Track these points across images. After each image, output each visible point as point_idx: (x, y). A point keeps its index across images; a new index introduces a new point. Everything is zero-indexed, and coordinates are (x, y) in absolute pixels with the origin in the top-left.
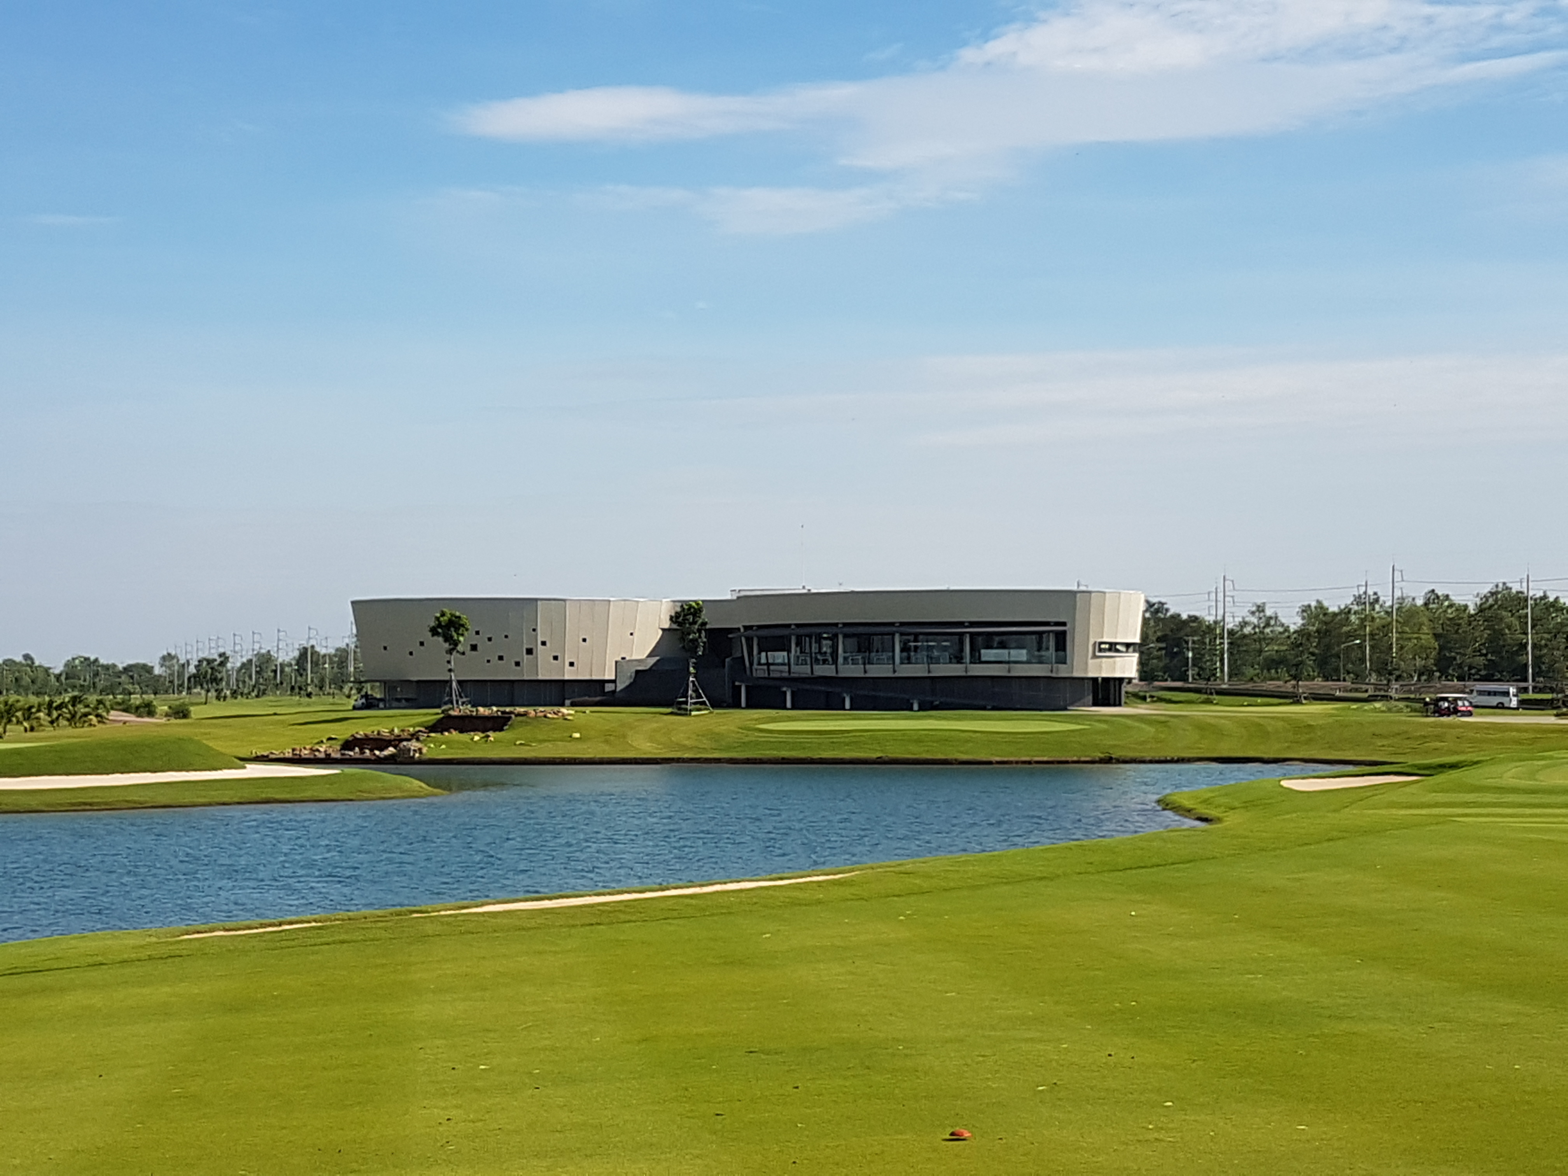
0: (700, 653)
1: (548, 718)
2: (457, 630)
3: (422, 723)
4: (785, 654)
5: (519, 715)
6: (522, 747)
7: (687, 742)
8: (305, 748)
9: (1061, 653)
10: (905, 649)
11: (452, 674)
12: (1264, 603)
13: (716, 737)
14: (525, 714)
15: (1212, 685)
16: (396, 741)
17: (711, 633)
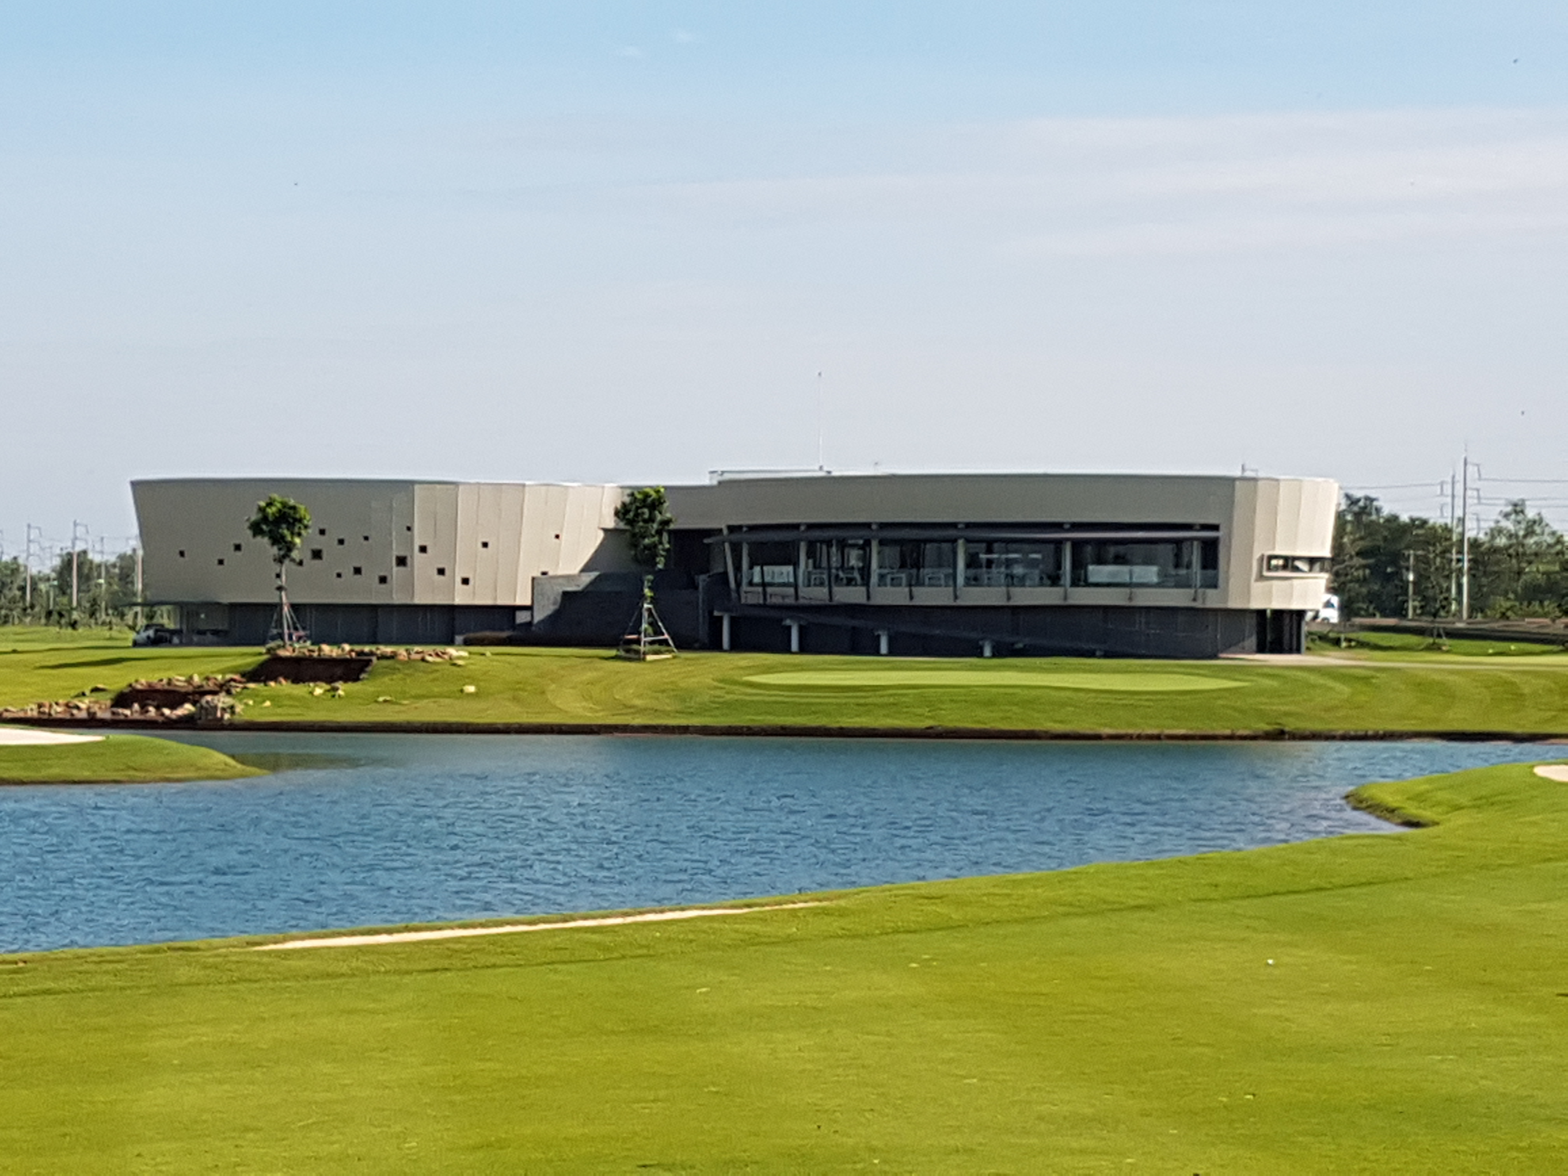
0: (660, 566)
1: (427, 662)
2: (291, 527)
3: (235, 667)
4: (790, 568)
5: (383, 657)
6: (385, 705)
7: (637, 702)
8: (57, 704)
9: (1210, 572)
10: (972, 562)
11: (283, 594)
12: (1523, 501)
13: (683, 696)
14: (393, 656)
15: (1442, 623)
16: (196, 694)
17: (679, 536)
